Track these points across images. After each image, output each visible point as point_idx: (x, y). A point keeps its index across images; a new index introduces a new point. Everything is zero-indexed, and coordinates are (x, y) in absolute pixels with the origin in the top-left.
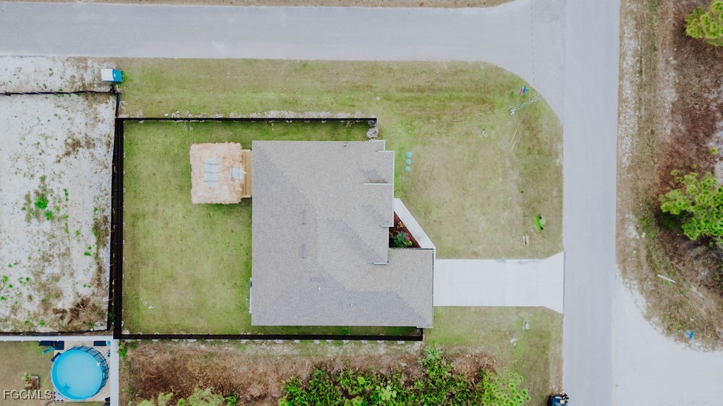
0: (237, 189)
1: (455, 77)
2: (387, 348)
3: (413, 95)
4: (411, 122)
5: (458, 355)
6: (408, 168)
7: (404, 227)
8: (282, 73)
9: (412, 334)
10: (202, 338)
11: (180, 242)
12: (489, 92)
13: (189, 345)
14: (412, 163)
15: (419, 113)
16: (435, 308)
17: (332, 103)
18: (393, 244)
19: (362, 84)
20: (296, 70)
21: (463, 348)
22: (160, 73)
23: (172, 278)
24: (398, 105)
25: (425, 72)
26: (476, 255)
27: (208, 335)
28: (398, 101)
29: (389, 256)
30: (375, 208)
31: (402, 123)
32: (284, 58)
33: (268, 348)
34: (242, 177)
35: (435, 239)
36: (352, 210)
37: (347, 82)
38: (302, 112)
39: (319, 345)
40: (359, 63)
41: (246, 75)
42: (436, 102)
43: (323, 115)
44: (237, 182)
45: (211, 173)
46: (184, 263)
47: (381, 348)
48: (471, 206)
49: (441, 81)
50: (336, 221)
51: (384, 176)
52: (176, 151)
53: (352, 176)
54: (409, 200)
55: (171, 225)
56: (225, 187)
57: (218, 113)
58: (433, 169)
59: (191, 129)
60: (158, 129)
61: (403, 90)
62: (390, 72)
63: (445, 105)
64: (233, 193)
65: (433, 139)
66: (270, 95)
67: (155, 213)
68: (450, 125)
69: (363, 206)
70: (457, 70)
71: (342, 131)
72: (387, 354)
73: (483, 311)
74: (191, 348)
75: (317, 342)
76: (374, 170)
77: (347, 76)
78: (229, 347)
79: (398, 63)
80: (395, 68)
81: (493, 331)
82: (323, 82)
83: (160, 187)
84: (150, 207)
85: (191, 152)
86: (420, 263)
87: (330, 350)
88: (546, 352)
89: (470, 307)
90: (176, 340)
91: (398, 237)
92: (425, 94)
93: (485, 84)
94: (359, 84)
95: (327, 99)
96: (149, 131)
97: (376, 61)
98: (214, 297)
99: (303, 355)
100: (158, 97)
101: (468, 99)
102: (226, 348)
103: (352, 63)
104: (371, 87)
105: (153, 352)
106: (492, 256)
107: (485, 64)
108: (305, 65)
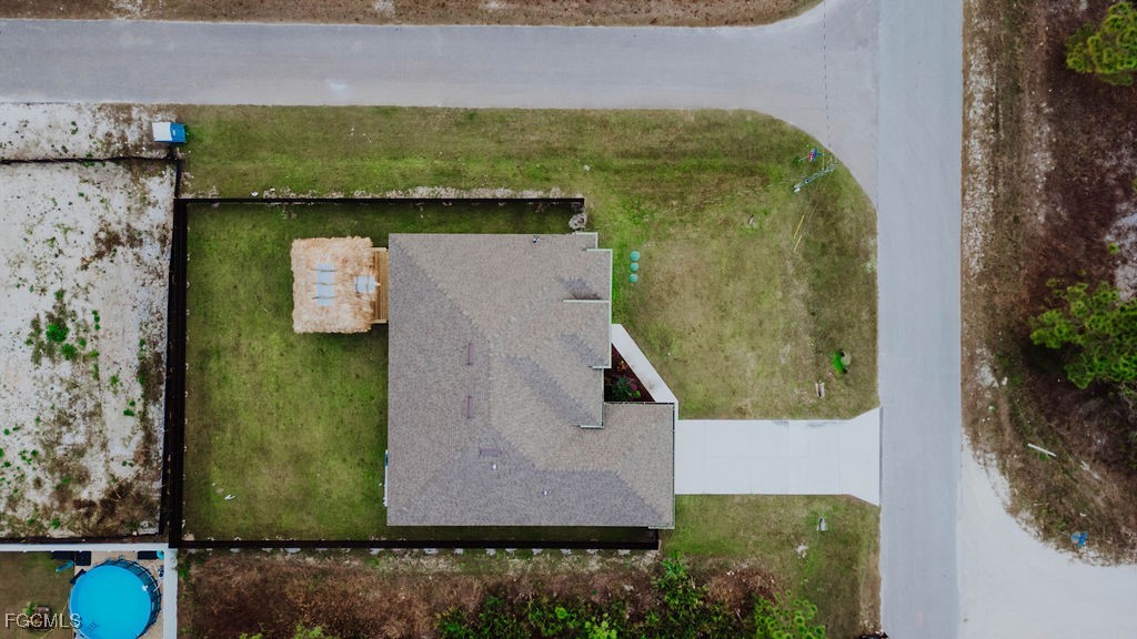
0: (365, 309)
1: (708, 135)
2: (602, 561)
3: (641, 162)
4: (639, 204)
5: (713, 573)
6: (634, 277)
7: (629, 369)
8: (437, 129)
9: (642, 539)
10: (309, 546)
11: (275, 394)
12: (759, 158)
13: (288, 557)
14: (640, 269)
15: (650, 191)
16: (678, 498)
17: (515, 175)
18: (611, 395)
19: (561, 144)
20: (458, 124)
21: (721, 561)
22: (244, 130)
23: (263, 450)
24: (617, 178)
25: (661, 128)
26: (741, 413)
27: (320, 541)
28: (617, 172)
29: (605, 415)
30: (581, 338)
31: (624, 207)
32: (439, 106)
33: (414, 562)
34: (373, 291)
35: (678, 388)
36: (546, 342)
37: (539, 142)
38: (468, 189)
39: (495, 556)
40: (555, 112)
41: (380, 131)
42: (677, 174)
43: (501, 193)
44: (365, 299)
45: (324, 284)
46: (282, 427)
47: (594, 562)
48: (733, 336)
49: (685, 141)
50: (521, 359)
51: (595, 289)
52: (270, 251)
53: (545, 288)
54: (635, 327)
55: (261, 367)
56: (346, 306)
57: (336, 190)
58: (674, 278)
59: (294, 216)
60: (242, 217)
61: (624, 155)
62: (605, 126)
63: (691, 178)
64: (358, 317)
65: (672, 231)
66: (419, 164)
67: (236, 348)
68: (699, 208)
69: (563, 335)
70: (711, 122)
71: (531, 219)
72: (602, 570)
73: (755, 503)
74: (290, 562)
75: (491, 552)
76: (579, 280)
77: (537, 132)
78: (352, 562)
79: (617, 113)
80: (614, 120)
81: (769, 534)
82: (499, 142)
83: (244, 308)
84: (228, 339)
85: (293, 252)
86: (654, 425)
87: (514, 565)
88: (854, 567)
89: (733, 495)
90: (268, 550)
91: (620, 385)
92: (660, 162)
93: (753, 145)
94: (556, 144)
95: (507, 168)
96: (227, 218)
97: (583, 110)
98: (328, 481)
99: (473, 573)
100: (242, 166)
101: (727, 169)
102: (347, 562)
103: (546, 113)
104: (575, 150)
105: (232, 569)
106: (766, 415)
107: (753, 113)
108: (472, 116)
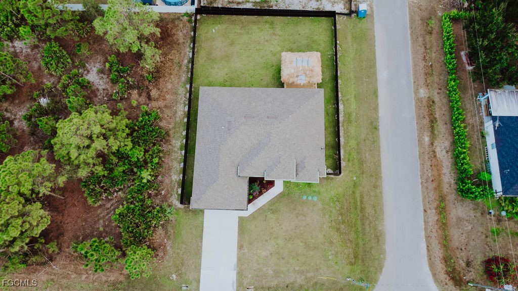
0: (291, 79)
1: (373, 236)
2: (176, 181)
3: (359, 204)
4: (339, 201)
5: (166, 233)
6: (305, 198)
7: (262, 194)
8: (369, 114)
9: (185, 198)
10: (192, 61)
11: (255, 49)
12: (363, 261)
13: (188, 53)
14: (308, 200)
15: (345, 207)
16: (202, 211)
17: (350, 146)
18: (252, 181)
19: (365, 167)
20: (372, 123)
21: (172, 237)
22: (366, 40)
23: (232, 44)
24: (351, 192)
25: (375, 213)
26: (240, 247)
27: (194, 65)
28: (354, 193)
29: (243, 177)
30: (278, 166)
31: (337, 194)
32: (380, 115)
33: (182, 102)
34: (299, 82)
35: (253, 217)
36: (277, 150)
37: (366, 157)
38: (343, 126)
39: (182, 135)
40: (379, 166)
41: (367, 91)
42: (354, 221)
43: (342, 139)
44: (296, 79)
45: (302, 61)
46: (241, 51)
47: (176, 177)
48: (277, 244)
49: (369, 225)
50: (270, 139)
51: (301, 174)
52: (314, 47)
53: (301, 151)
54: (282, 197)
55: (266, 43)
56: (293, 71)
57: (341, 73)
58: (305, 216)
59: (330, 56)
60: (329, 37)
61: (362, 196)
62: (374, 187)
63: (352, 227)
64: (288, 76)
65: (327, 216)
66: (353, 106)
67: (274, 34)
68: (338, 230)
69: (280, 157)
70: (379, 238)
71: (331, 152)
72: (172, 181)
73: (198, 252)
74: (185, 54)
75: (184, 133)
76: (305, 167)
77: (370, 157)
78: (184, 77)
79: (381, 193)
80: (378, 191)
81: (183, 260)
82: (365, 140)
83: (291, 38)
84: (278, 31)
85: (315, 53)
86: (238, 200)
87: (178, 142)
89: (202, 242)
90: (192, 46)
91: (258, 185)
92: (359, 213)
93: (369, 258)
94: (365, 165)
95: (353, 143)
96: (328, 31)
97: (381, 177)
98: (218, 68)
99: (175, 125)
100: (349, 38)
101: (357, 245)
102: (184, 76)
103: (379, 161)
104: (363, 174)
105: (185, 32)
106: (239, 259)
107: (385, 258)
108: (376, 128)
